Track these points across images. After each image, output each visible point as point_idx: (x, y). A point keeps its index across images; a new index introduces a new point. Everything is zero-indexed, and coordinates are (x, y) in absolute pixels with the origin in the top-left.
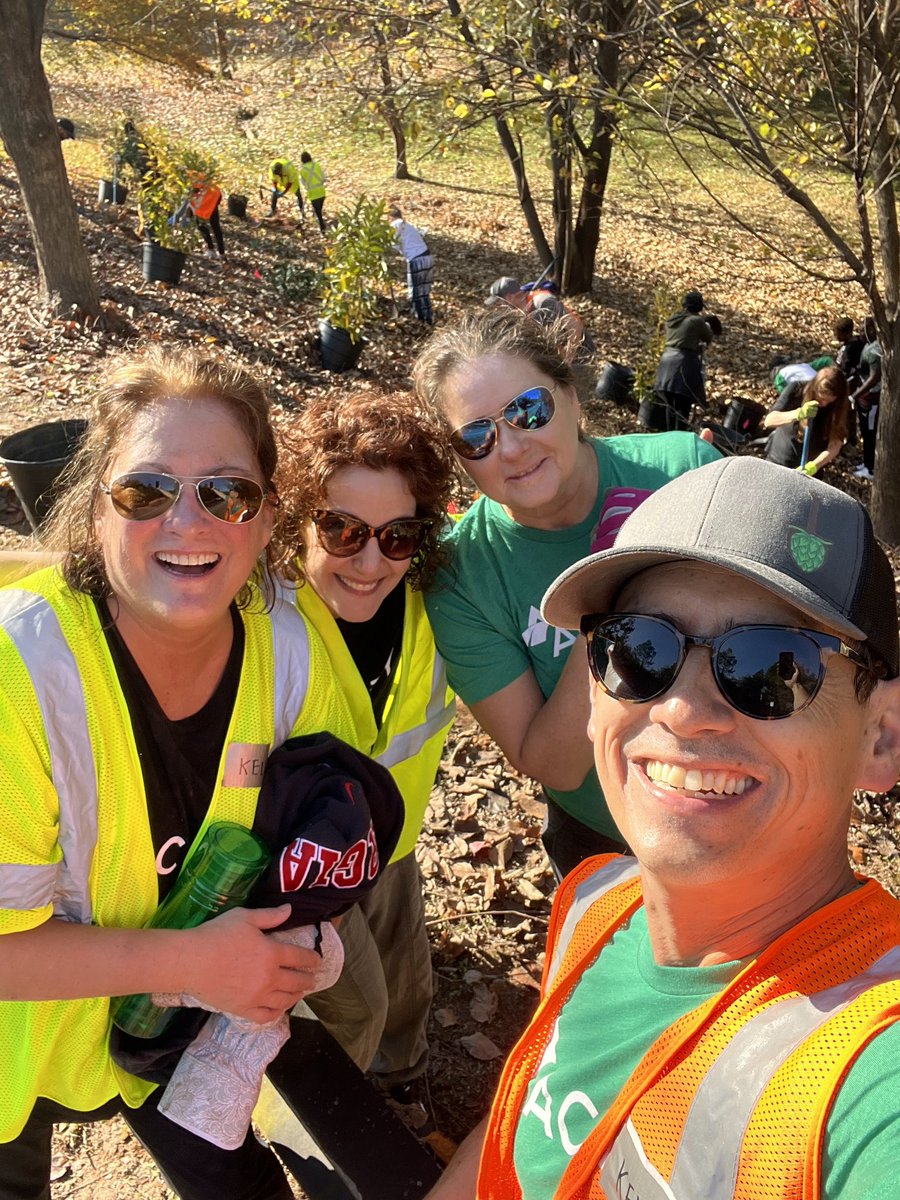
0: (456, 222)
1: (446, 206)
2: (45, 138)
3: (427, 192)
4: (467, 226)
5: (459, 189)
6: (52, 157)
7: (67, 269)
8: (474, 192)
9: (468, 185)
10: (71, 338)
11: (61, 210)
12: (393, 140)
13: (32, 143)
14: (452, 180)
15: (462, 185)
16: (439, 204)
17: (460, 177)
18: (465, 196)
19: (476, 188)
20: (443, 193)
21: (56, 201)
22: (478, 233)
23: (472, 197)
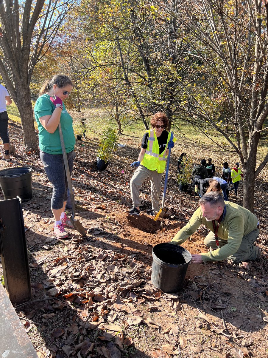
0: (132, 144)
1: (130, 140)
2: (28, 106)
3: (125, 137)
4: (135, 145)
5: (134, 137)
6: (29, 111)
7: (30, 139)
8: (137, 138)
9: (135, 136)
10: (28, 155)
11: (30, 124)
12: (118, 126)
13: (25, 107)
14: (132, 135)
15: (134, 136)
16: (129, 140)
17: (134, 135)
18: (135, 138)
19: (138, 137)
20: (129, 137)
21: (29, 122)
22: (138, 146)
23: (136, 139)
